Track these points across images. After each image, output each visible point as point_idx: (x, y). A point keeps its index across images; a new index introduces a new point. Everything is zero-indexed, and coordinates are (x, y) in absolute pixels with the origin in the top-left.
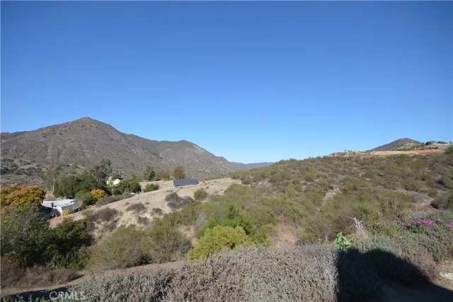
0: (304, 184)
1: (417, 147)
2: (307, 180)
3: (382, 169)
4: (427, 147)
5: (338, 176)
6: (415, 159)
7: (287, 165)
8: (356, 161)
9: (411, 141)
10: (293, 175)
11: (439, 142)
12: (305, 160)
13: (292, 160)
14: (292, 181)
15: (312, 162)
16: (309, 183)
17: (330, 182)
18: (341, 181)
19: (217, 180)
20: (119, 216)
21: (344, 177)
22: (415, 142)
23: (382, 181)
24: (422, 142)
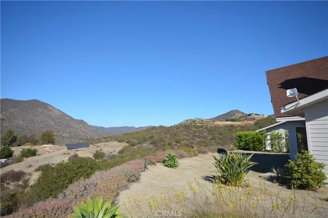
0: (176, 145)
1: (243, 117)
2: (176, 142)
3: (221, 134)
4: (249, 117)
5: (196, 139)
6: (239, 128)
7: (159, 131)
8: (206, 128)
9: (239, 112)
10: (167, 139)
11: (256, 114)
12: (171, 127)
13: (161, 127)
14: (167, 143)
15: (177, 128)
16: (178, 144)
17: (192, 143)
18: (198, 143)
19: (106, 143)
20: (28, 177)
21: (200, 140)
22: (243, 113)
23: (221, 141)
24: (246, 113)
